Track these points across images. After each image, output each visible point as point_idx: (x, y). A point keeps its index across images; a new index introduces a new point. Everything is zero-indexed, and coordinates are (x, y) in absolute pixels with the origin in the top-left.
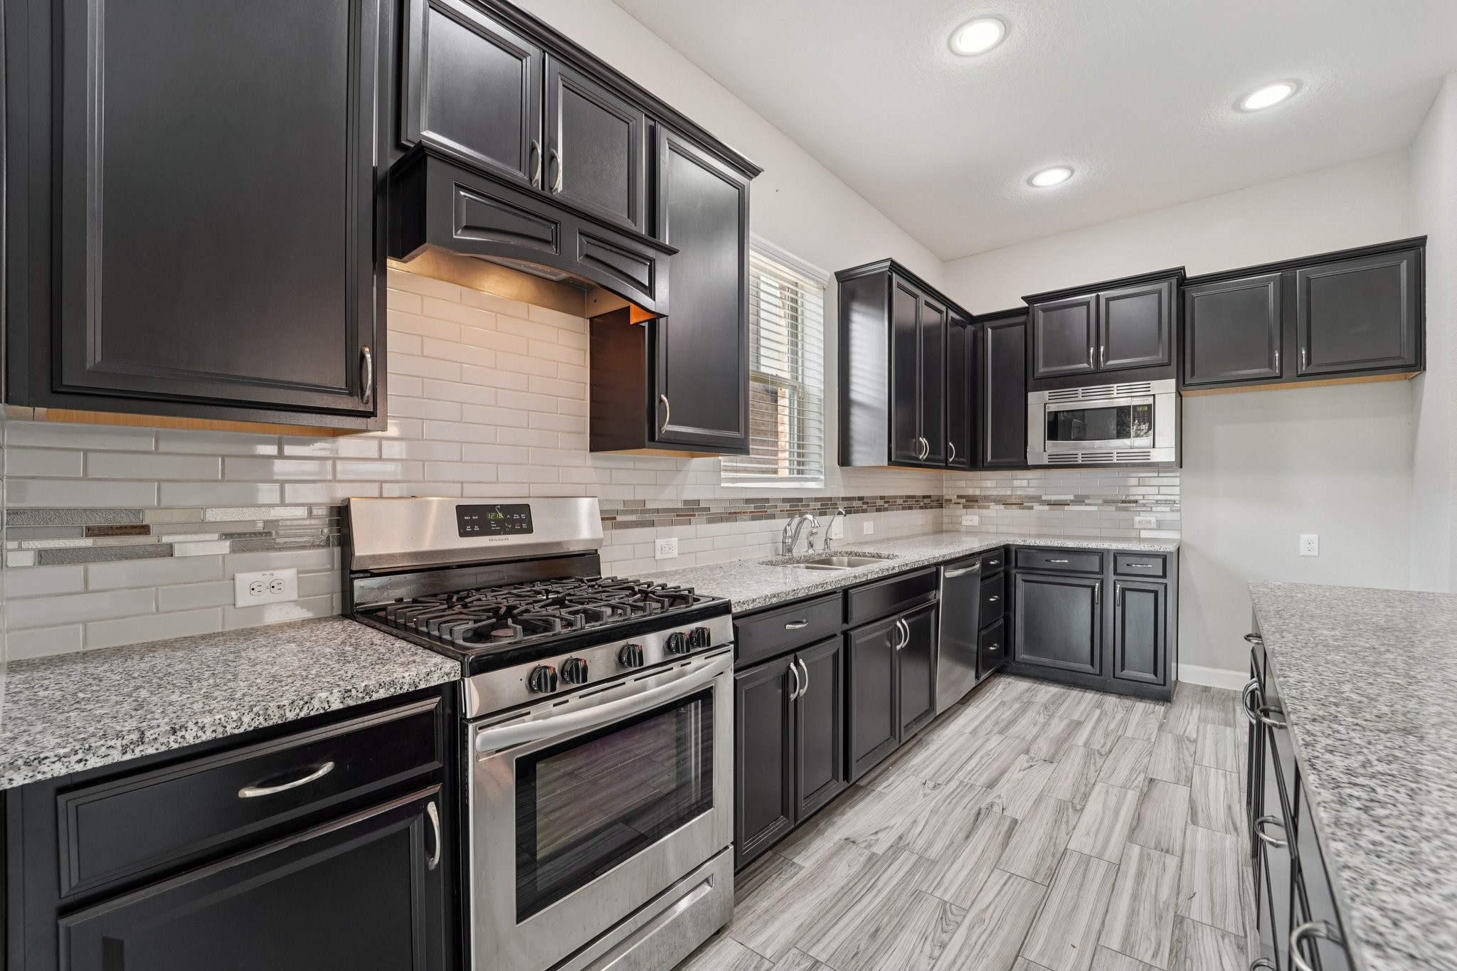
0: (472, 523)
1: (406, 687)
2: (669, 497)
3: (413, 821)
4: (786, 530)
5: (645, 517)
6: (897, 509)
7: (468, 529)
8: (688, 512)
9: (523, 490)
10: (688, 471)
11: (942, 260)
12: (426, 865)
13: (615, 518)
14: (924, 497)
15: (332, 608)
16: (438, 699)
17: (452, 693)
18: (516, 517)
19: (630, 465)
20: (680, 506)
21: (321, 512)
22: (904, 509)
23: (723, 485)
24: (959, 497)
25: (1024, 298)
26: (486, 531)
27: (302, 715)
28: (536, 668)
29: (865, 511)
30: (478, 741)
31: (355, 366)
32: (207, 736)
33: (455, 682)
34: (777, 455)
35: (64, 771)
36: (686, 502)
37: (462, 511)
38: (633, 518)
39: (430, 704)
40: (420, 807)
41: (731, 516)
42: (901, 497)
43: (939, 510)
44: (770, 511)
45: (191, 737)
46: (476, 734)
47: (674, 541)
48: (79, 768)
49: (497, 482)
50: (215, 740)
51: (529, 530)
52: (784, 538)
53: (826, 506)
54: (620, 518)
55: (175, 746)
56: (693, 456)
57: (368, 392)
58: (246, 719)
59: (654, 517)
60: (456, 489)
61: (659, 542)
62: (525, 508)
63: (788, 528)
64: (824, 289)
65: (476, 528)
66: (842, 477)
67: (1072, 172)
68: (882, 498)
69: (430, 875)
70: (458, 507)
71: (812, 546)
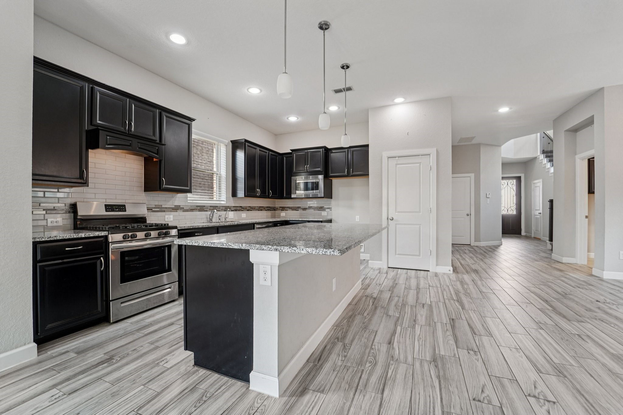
0: (109, 209)
1: (97, 235)
2: (170, 204)
3: (98, 261)
4: (210, 214)
5: (162, 209)
6: (256, 210)
7: (108, 210)
8: (176, 208)
9: (124, 201)
10: (176, 197)
11: (275, 135)
12: (101, 270)
13: (152, 209)
14: (267, 207)
15: (71, 228)
16: (103, 238)
17: (106, 237)
18: (121, 208)
19: (157, 195)
20: (173, 207)
21: (68, 205)
22: (258, 210)
23: (188, 201)
24: (280, 207)
25: (291, 150)
26: (113, 211)
27: (77, 237)
28: (124, 235)
29: (243, 211)
30: (111, 246)
31: (81, 173)
32: (61, 238)
33: (107, 235)
34: (213, 194)
35: (39, 240)
36: (175, 206)
37: (106, 206)
38: (158, 209)
39: (102, 239)
40: (99, 258)
41: (192, 210)
42: (257, 207)
43: (274, 211)
44: (205, 209)
45: (58, 238)
46: (111, 245)
47: (172, 216)
48: (41, 240)
49: (116, 199)
50: (62, 239)
51: (125, 211)
52: (210, 217)
53: (226, 209)
54: (153, 209)
55: (56, 239)
56: (178, 194)
57: (85, 179)
58: (67, 236)
59: (165, 209)
60: (104, 200)
61: (166, 216)
62: (124, 206)
63: (211, 214)
64: (226, 146)
65: (110, 210)
66: (233, 200)
67: (298, 118)
68: (249, 207)
69: (102, 272)
70: (105, 205)
71: (220, 220)
